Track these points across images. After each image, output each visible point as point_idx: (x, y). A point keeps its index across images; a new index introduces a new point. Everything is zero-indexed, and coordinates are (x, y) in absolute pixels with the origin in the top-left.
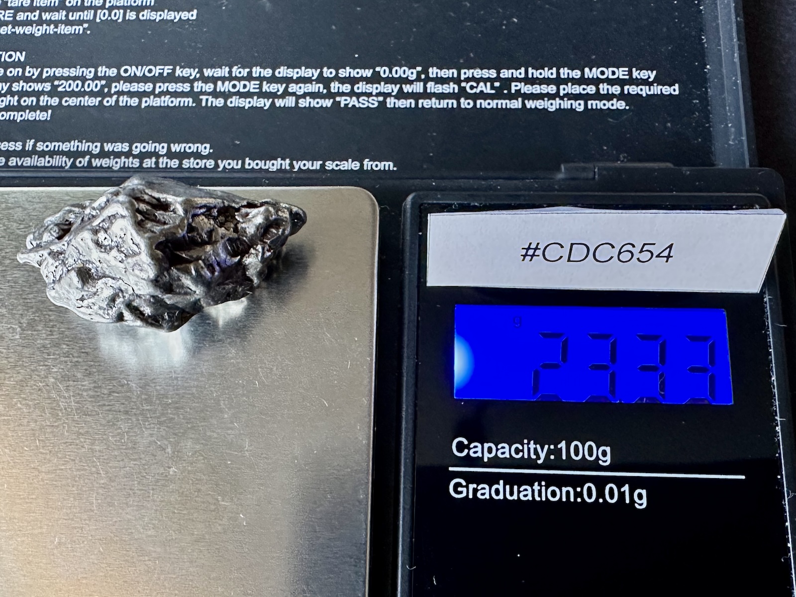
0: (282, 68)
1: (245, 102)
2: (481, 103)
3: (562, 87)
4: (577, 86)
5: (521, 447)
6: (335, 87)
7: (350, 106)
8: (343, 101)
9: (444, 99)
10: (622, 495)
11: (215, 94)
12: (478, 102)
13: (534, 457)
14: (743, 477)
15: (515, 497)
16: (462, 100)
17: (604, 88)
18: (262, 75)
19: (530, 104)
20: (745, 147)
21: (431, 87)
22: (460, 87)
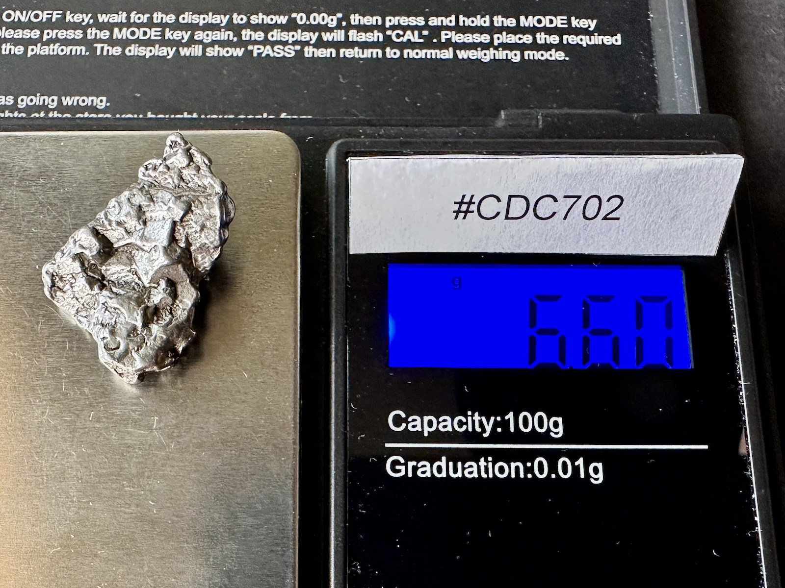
0: (187, 13)
1: (146, 50)
2: (408, 53)
3: (496, 36)
4: (512, 36)
5: (464, 420)
6: (246, 34)
7: (263, 55)
8: (255, 50)
9: (368, 48)
10: (576, 469)
11: (112, 42)
12: (406, 52)
13: (478, 430)
14: (706, 447)
15: (459, 474)
16: (388, 50)
17: (541, 38)
18: (164, 21)
19: (462, 54)
20: (696, 97)
21: (353, 35)
22: (385, 36)
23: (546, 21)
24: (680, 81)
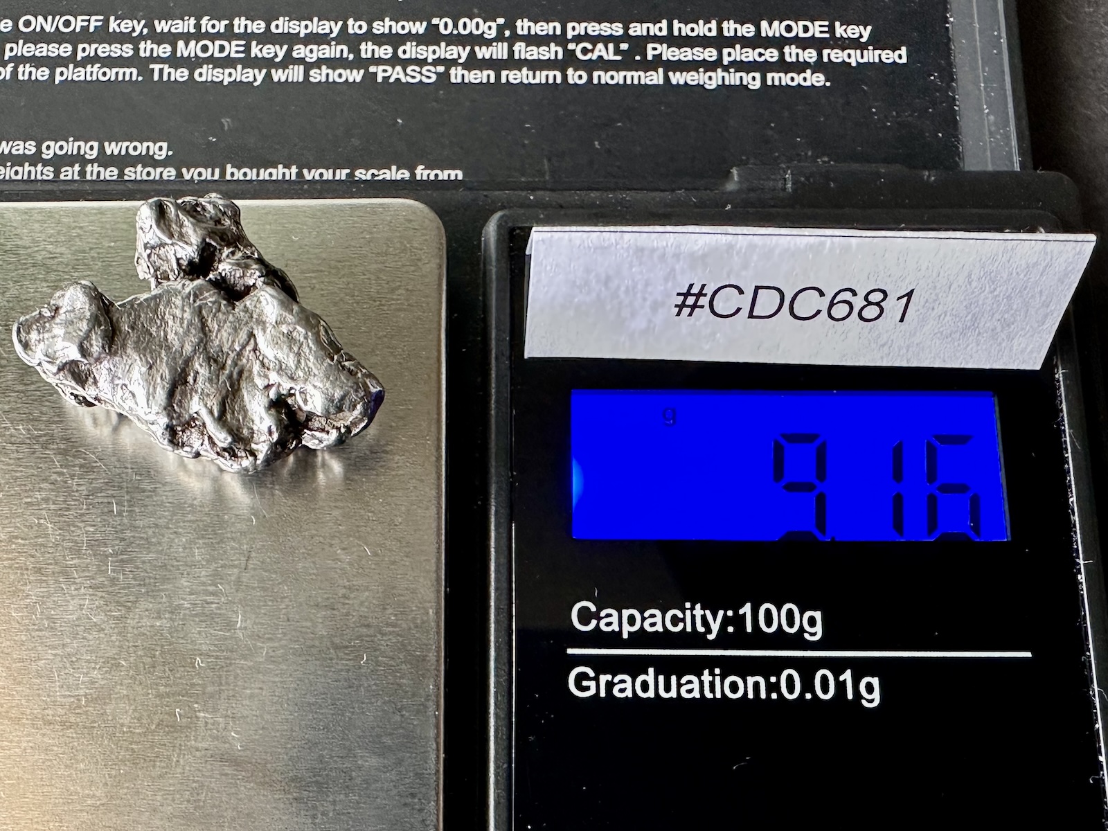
0: (281, 19)
1: (223, 74)
2: (599, 76)
3: (725, 51)
4: (749, 50)
5: (680, 615)
6: (367, 49)
7: (392, 80)
8: (380, 72)
9: (541, 70)
10: (841, 686)
11: (175, 61)
12: (596, 74)
13: (701, 629)
14: (1028, 654)
15: (673, 694)
16: (570, 71)
17: (791, 53)
18: (249, 31)
19: (677, 78)
20: (1014, 142)
21: (520, 49)
22: (565, 50)
23: (798, 29)
24: (992, 118)
